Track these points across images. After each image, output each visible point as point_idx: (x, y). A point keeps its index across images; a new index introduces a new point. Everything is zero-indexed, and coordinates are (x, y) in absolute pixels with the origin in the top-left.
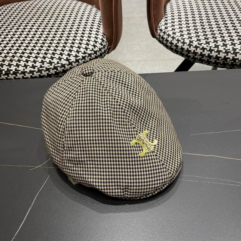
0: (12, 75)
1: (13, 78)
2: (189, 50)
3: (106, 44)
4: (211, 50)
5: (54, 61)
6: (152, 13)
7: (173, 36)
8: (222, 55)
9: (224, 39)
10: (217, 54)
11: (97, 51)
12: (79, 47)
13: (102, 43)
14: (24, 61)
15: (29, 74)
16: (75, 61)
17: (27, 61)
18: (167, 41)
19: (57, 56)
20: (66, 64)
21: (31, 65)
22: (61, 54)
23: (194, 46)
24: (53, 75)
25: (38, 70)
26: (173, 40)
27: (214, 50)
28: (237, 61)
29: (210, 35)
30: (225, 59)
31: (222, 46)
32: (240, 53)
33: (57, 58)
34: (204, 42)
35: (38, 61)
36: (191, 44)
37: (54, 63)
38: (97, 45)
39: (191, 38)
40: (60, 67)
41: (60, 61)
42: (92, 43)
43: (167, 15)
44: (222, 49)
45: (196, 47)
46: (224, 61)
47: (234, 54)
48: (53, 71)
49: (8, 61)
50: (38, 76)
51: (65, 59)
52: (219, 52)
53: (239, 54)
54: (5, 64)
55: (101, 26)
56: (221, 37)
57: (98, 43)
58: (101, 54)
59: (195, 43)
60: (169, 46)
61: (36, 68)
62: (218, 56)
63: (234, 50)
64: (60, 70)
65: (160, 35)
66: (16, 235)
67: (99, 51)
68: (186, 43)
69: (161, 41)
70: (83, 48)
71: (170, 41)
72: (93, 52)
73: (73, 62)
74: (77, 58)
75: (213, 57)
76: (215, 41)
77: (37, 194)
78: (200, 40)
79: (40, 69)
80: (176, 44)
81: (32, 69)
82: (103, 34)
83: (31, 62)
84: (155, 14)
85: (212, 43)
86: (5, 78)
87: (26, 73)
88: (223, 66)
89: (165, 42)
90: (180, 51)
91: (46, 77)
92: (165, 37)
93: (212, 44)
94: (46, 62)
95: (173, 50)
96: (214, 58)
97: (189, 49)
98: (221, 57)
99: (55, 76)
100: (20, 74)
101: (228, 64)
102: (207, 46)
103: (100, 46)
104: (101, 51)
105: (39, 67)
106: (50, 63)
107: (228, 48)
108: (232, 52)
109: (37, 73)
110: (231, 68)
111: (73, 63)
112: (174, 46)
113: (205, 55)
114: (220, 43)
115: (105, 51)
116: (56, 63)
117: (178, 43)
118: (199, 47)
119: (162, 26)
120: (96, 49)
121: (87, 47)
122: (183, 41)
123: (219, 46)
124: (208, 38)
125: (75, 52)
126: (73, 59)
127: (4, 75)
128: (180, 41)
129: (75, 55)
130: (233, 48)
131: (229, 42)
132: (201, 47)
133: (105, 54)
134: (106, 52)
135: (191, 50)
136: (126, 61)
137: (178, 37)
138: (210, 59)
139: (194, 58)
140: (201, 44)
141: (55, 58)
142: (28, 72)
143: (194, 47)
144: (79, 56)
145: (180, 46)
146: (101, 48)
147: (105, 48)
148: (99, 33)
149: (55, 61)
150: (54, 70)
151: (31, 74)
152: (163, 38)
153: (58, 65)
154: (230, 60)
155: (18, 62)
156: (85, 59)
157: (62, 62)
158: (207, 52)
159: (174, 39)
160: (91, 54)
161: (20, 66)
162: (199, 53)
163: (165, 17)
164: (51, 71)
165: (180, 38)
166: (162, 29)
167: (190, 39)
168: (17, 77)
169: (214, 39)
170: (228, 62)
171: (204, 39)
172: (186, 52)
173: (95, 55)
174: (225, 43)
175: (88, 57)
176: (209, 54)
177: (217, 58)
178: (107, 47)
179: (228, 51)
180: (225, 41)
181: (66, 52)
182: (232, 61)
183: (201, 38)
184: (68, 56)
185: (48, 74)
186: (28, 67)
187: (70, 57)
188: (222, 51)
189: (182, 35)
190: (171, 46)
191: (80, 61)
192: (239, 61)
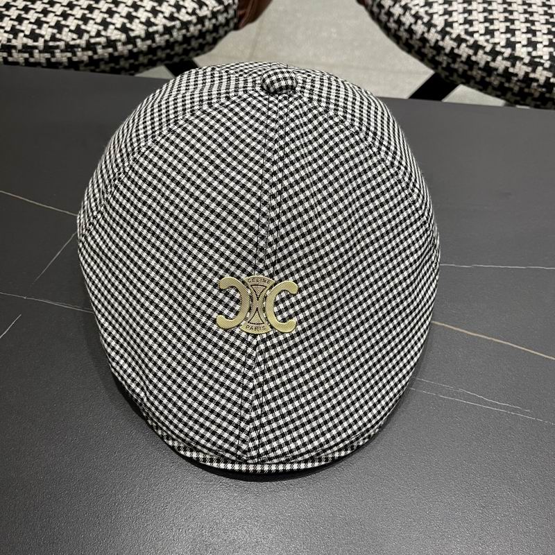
2: (440, 46)
3: (234, 3)
4: (494, 53)
5: (88, 28)
8: (520, 70)
9: (533, 28)
11: (205, 17)
14: (11, 19)
15: (20, 55)
16: (143, 34)
17: (20, 19)
18: (389, 14)
19: (98, 16)
20: (120, 41)
21: (30, 30)
22: (111, 13)
23: (454, 36)
24: (83, 65)
25: (44, 47)
26: (404, 14)
27: (501, 53)
29: (500, 13)
30: (527, 80)
31: (524, 46)
33: (99, 20)
34: (481, 28)
35: (47, 23)
36: (448, 29)
37: (88, 32)
38: (207, 2)
39: (450, 13)
40: (104, 47)
41: (105, 29)
44: (522, 53)
45: (459, 40)
46: (523, 85)
47: (550, 71)
48: (83, 55)
50: (43, 61)
51: (119, 26)
52: (514, 59)
56: (525, 22)
58: (216, 28)
59: (458, 30)
60: (393, 31)
61: (41, 41)
62: (511, 70)
64: (103, 55)
67: (210, 19)
68: (435, 26)
69: (376, 15)
70: (170, 5)
71: (396, 17)
72: (194, 19)
73: (139, 37)
74: (151, 30)
75: (495, 73)
76: (508, 30)
79: (51, 44)
80: (411, 25)
81: (30, 42)
83: (30, 23)
85: (502, 33)
88: (518, 98)
89: (384, 18)
90: (417, 44)
91: (66, 68)
93: (500, 37)
94: (68, 26)
95: (401, 42)
96: (498, 75)
97: (441, 43)
98: (516, 75)
99: (88, 68)
101: (531, 95)
102: (487, 41)
103: (216, 4)
104: (217, 20)
105: (48, 38)
106: (79, 32)
107: (539, 53)
108: (547, 65)
109: (42, 55)
110: (537, 107)
111: (139, 41)
112: (406, 30)
113: (478, 64)
114: (521, 38)
115: (228, 21)
116: (93, 34)
117: (416, 23)
118: (466, 41)
120: (204, 12)
121: (181, 3)
122: (429, 21)
123: (518, 46)
124: (493, 19)
125: (146, 11)
126: (138, 29)
128: (421, 18)
129: (146, 21)
130: (551, 54)
131: (542, 38)
132: (471, 41)
133: (226, 28)
134: (232, 25)
135: (445, 46)
137: (417, 8)
138: (490, 75)
139: (448, 68)
140: (471, 34)
141: (93, 19)
142: (20, 47)
143: (454, 40)
144: (156, 25)
145: (420, 32)
146: (218, 11)
147: (228, 13)
149: (92, 28)
150: (85, 53)
151: (26, 55)
152: (380, 6)
153: (98, 40)
154: (539, 86)
156: (171, 35)
157: (108, 34)
158: (485, 56)
159: (408, 11)
160: (190, 22)
162: (464, 58)
164: (79, 54)
165: (422, 11)
167: (447, 17)
169: (508, 24)
170: (533, 91)
171: (482, 20)
172: (431, 50)
173: (199, 27)
174: (534, 39)
175: (180, 29)
176: (487, 63)
177: (507, 75)
178: (235, 11)
179: (537, 60)
180: (534, 33)
181: (123, 9)
182: (544, 90)
183: (476, 18)
184: (126, 21)
185: (69, 59)
186: (21, 35)
187: (131, 22)
188: (521, 59)
189: (429, 4)
190: (396, 31)
191: (157, 36)
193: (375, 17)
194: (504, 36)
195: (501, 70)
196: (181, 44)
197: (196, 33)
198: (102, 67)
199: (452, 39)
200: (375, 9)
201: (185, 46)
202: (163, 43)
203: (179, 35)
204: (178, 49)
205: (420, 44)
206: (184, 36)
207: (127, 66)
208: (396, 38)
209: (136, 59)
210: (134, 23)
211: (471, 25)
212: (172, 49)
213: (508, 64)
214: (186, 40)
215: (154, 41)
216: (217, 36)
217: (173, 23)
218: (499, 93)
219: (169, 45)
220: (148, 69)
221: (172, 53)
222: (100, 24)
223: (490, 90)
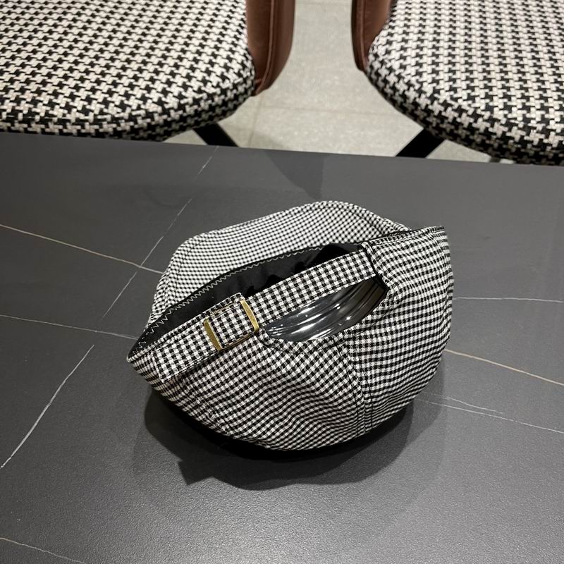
0: (37, 123)
1: (39, 130)
2: (429, 109)
3: (251, 75)
4: (476, 116)
5: (130, 103)
6: (360, 15)
7: (400, 74)
8: (498, 129)
9: (509, 93)
11: (228, 89)
12: (189, 77)
13: (242, 72)
14: (65, 97)
15: (74, 127)
16: (176, 106)
17: (72, 97)
18: (386, 81)
19: (138, 92)
20: (156, 112)
21: (81, 106)
22: (148, 89)
23: (441, 101)
24: (125, 133)
25: (94, 120)
26: (398, 82)
27: (482, 116)
28: (529, 146)
29: (480, 80)
30: (504, 138)
31: (500, 109)
32: (537, 129)
33: (139, 96)
34: (464, 95)
35: (96, 99)
36: (436, 95)
37: (130, 106)
38: (229, 76)
39: (437, 82)
40: (143, 118)
41: (144, 104)
42: (218, 70)
43: (394, 21)
44: (499, 116)
45: (446, 105)
46: (502, 142)
47: (524, 130)
49: (32, 92)
50: (93, 131)
51: (156, 100)
52: (492, 121)
53: (535, 131)
54: (24, 99)
55: (245, 31)
56: (502, 89)
57: (231, 71)
58: (236, 97)
59: (444, 96)
60: (389, 95)
61: (91, 115)
62: (490, 130)
63: (526, 120)
64: (142, 125)
65: (372, 67)
66: (14, 453)
67: (231, 90)
68: (425, 93)
70: (198, 81)
71: (391, 84)
72: (218, 91)
73: (172, 108)
74: (182, 102)
75: (477, 132)
76: (487, 96)
77: (64, 382)
78: (455, 90)
79: (99, 117)
80: (404, 91)
82: (246, 52)
83: (82, 100)
84: (366, 16)
85: (482, 99)
86: (21, 129)
87: (68, 124)
88: (498, 153)
89: (381, 84)
90: (411, 107)
91: (111, 136)
92: (384, 72)
93: (480, 102)
94: (113, 102)
95: (396, 105)
96: (480, 134)
97: (430, 107)
98: (495, 134)
99: (130, 135)
100: (55, 124)
101: (509, 150)
102: (469, 105)
103: (237, 78)
104: (237, 90)
105: (97, 112)
106: (123, 106)
107: (514, 115)
108: (521, 125)
109: (92, 126)
111: (172, 112)
112: (400, 95)
113: (462, 124)
114: (498, 102)
115: (246, 90)
116: (134, 107)
117: (408, 89)
118: (451, 105)
119: (380, 47)
120: (227, 84)
121: (207, 78)
122: (420, 88)
123: (495, 109)
124: (474, 87)
125: (178, 86)
126: (172, 102)
127: (20, 122)
128: (413, 86)
129: (179, 95)
130: (524, 116)
131: (517, 103)
132: (456, 105)
133: (245, 96)
134: (249, 93)
135: (434, 109)
136: (303, 109)
137: (409, 77)
138: (473, 133)
139: (437, 127)
140: (456, 100)
141: (134, 95)
142: (73, 121)
143: (442, 104)
144: (187, 98)
145: (412, 98)
146: (239, 83)
147: (246, 84)
148: (238, 48)
149: (133, 102)
150: (128, 124)
151: (79, 127)
152: (378, 74)
153: (138, 112)
154: (515, 143)
155: (52, 97)
156: (199, 105)
157: (147, 108)
158: (468, 118)
159: (402, 79)
160: (214, 94)
161: (57, 107)
162: (450, 119)
163: (390, 27)
164: (123, 124)
165: (413, 80)
166: (379, 54)
167: (435, 85)
168: (47, 130)
169: (487, 90)
170: (510, 147)
171: (465, 87)
172: (423, 112)
173: (223, 97)
174: (509, 103)
175: (206, 100)
176: (470, 124)
177: (487, 134)
178: (252, 81)
179: (513, 121)
180: (509, 98)
181: (159, 86)
182: (519, 146)
183: (460, 86)
184: (161, 95)
185: (115, 129)
186: (74, 110)
187: (165, 97)
188: (499, 121)
189: (419, 74)
190: (392, 96)
191: (187, 107)
192: (533, 146)
193: (374, 83)
194: (483, 101)
195: (482, 130)
196: (207, 112)
197: (220, 102)
198: (142, 134)
199: (439, 104)
201: (210, 113)
202: (192, 112)
203: (205, 105)
204: (204, 116)
205: (413, 107)
206: (210, 105)
207: (162, 132)
208: (393, 102)
209: (170, 126)
210: (168, 97)
211: (456, 92)
212: (200, 116)
213: (488, 125)
214: (212, 108)
215: (185, 111)
216: (237, 103)
217: (201, 96)
218: (482, 148)
219: (197, 113)
220: (179, 134)
221: (200, 120)
222: (140, 99)
223: (473, 146)
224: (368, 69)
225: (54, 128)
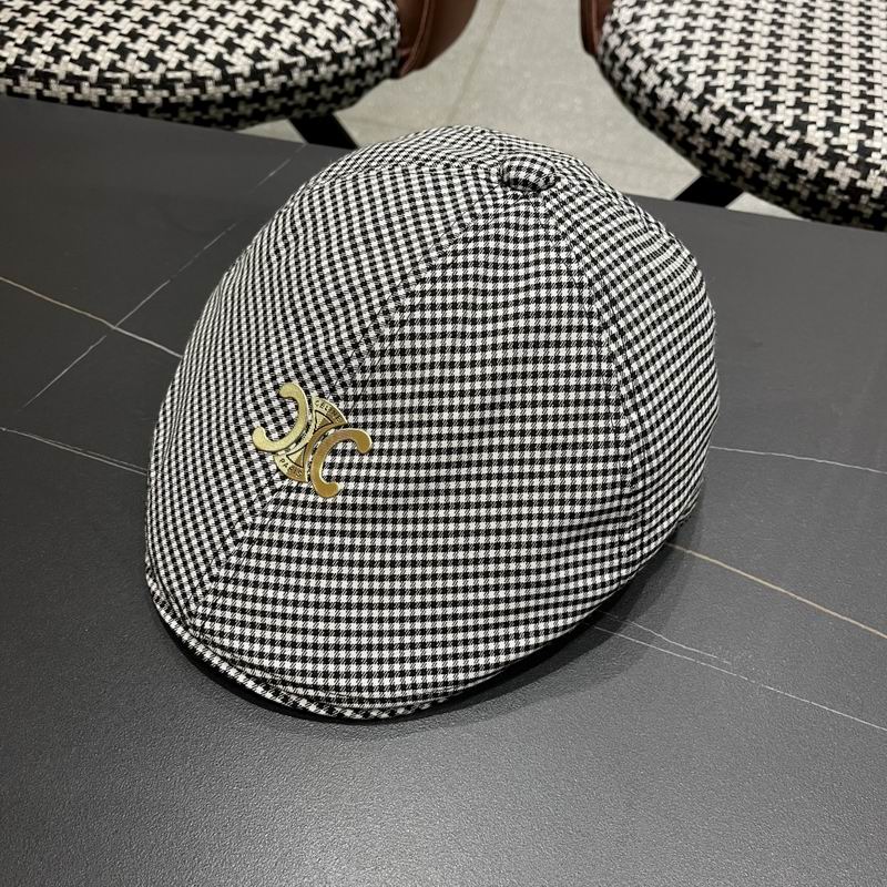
2: (694, 122)
3: (392, 37)
4: (774, 137)
5: (165, 56)
7: (650, 56)
8: (811, 164)
9: (838, 102)
10: (794, 155)
11: (345, 54)
12: (277, 25)
13: (374, 29)
14: (54, 35)
15: (62, 87)
16: (247, 72)
17: (67, 36)
18: (626, 70)
19: (182, 40)
20: (210, 78)
21: (79, 52)
22: (202, 37)
23: (716, 107)
24: (154, 110)
25: (99, 78)
26: (646, 70)
27: (784, 138)
28: (864, 199)
29: (791, 77)
30: (821, 181)
31: (819, 129)
32: (882, 168)
33: (183, 46)
34: (758, 99)
35: (106, 44)
36: (708, 97)
37: (165, 62)
38: (350, 33)
40: (186, 86)
41: (191, 60)
42: (331, 19)
44: (817, 139)
45: (723, 114)
46: (816, 189)
47: (858, 170)
48: (155, 95)
50: (95, 99)
51: (212, 56)
52: (802, 148)
53: (877, 172)
56: (827, 93)
57: (355, 24)
58: (361, 72)
59: (723, 99)
60: (629, 95)
61: (95, 69)
62: (798, 164)
63: (864, 151)
64: (184, 97)
65: (606, 45)
67: (352, 58)
68: (690, 91)
69: (608, 70)
70: (292, 33)
71: (634, 75)
72: (327, 55)
73: (240, 75)
74: (260, 66)
75: (774, 167)
76: (799, 104)
79: (108, 75)
80: (655, 87)
81: (78, 71)
83: (82, 42)
85: (788, 107)
87: (52, 81)
88: (808, 209)
89: (617, 75)
90: (662, 117)
91: (127, 112)
92: (624, 52)
93: (785, 114)
94: (135, 52)
95: (639, 113)
96: (779, 170)
97: (696, 118)
98: (805, 172)
99: (161, 114)
100: (31, 79)
101: (828, 204)
102: (765, 118)
103: (364, 37)
104: (363, 59)
105: (104, 66)
106: (152, 61)
107: (842, 141)
108: (853, 159)
109: (94, 90)
110: (835, 222)
111: (239, 80)
112: (647, 95)
113: (749, 152)
114: (817, 116)
115: (380, 64)
116: (172, 65)
117: (662, 85)
118: (732, 116)
119: (624, 10)
120: (344, 46)
121: (310, 31)
122: (682, 83)
123: (811, 128)
124: (778, 86)
125: (256, 38)
126: (240, 63)
128: (670, 78)
129: (254, 52)
130: (860, 143)
131: (850, 119)
132: (741, 116)
133: (377, 74)
134: (387, 70)
135: (702, 122)
137: (666, 62)
138: (766, 170)
140: (742, 106)
141: (175, 44)
142: (62, 76)
143: (716, 113)
144: (268, 60)
145: (667, 99)
146: (366, 47)
147: (381, 51)
149: (171, 56)
150: (158, 92)
151: (71, 89)
152: (614, 58)
153: (179, 74)
154: (839, 191)
155: (32, 34)
156: (290, 77)
157: (195, 68)
158: (760, 141)
159: (653, 67)
160: (320, 60)
161: (38, 50)
162: (728, 142)
164: (149, 91)
165: (672, 68)
166: (620, 21)
167: (708, 78)
169: (800, 94)
170: (830, 199)
171: (761, 86)
172: (682, 127)
173: (334, 67)
174: (837, 119)
175: (304, 69)
176: (763, 151)
177: (791, 171)
178: (394, 50)
179: (839, 151)
180: (838, 110)
181: (221, 33)
183: (753, 83)
184: (223, 50)
185: (134, 99)
186: (66, 58)
187: (230, 53)
188: (814, 148)
189: (684, 58)
190: (633, 95)
191: (268, 76)
192: (872, 200)
193: (607, 73)
194: (791, 113)
195: (782, 164)
196: (304, 90)
197: (329, 77)
198: (183, 115)
199: (712, 112)
200: (607, 62)
201: (311, 94)
202: (276, 88)
203: (301, 77)
204: (299, 98)
205: (667, 117)
206: (310, 80)
207: (220, 116)
208: (634, 107)
209: (235, 108)
210: (235, 55)
211: (744, 93)
212: (291, 98)
214: (313, 85)
215: (262, 83)
216: (363, 85)
217: (294, 59)
218: (779, 199)
219: (286, 91)
220: (252, 125)
221: (291, 103)
222: (184, 52)
223: (765, 194)
224: (600, 50)
225: (29, 87)
